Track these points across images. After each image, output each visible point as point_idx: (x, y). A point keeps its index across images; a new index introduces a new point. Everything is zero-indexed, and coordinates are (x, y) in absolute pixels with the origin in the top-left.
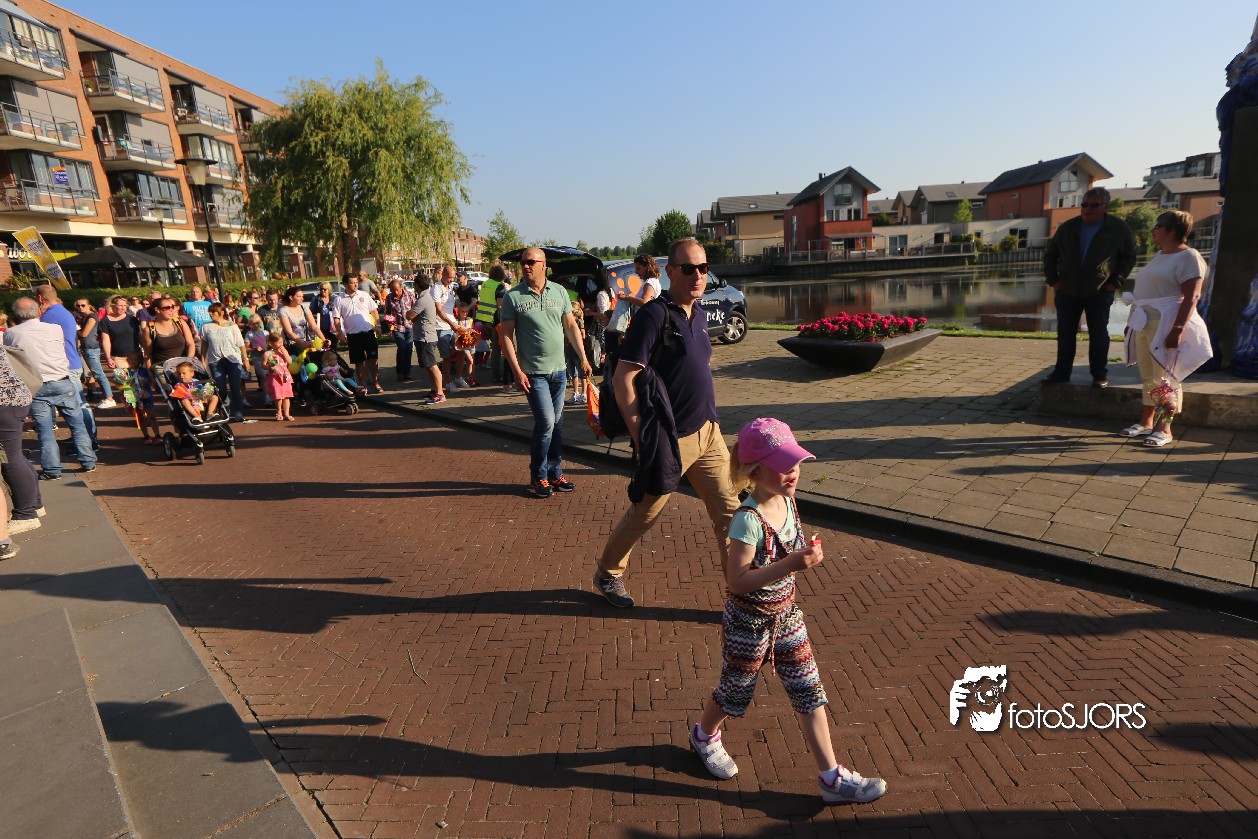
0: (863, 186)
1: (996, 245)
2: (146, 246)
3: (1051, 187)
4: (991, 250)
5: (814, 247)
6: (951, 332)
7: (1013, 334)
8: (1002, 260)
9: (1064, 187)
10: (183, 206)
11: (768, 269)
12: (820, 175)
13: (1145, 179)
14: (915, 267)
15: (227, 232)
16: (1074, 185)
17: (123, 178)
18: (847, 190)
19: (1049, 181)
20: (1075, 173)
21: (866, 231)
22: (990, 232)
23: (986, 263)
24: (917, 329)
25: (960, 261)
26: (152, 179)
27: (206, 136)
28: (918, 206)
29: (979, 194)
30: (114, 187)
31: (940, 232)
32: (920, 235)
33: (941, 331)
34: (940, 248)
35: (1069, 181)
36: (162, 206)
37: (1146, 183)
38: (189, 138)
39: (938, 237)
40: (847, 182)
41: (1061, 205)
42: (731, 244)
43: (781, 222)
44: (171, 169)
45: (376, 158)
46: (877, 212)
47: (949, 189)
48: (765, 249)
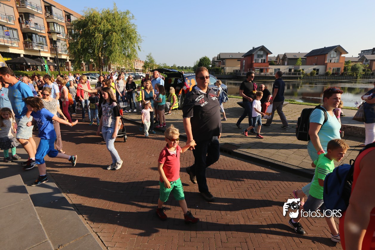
0: (267, 52)
1: (309, 73)
2: (34, 57)
3: (328, 55)
4: (307, 75)
8: (310, 78)
9: (332, 56)
10: (47, 45)
11: (234, 76)
12: (253, 48)
13: (359, 54)
15: (61, 55)
16: (335, 55)
17: (28, 35)
18: (262, 53)
19: (327, 54)
20: (336, 52)
21: (267, 67)
22: (308, 69)
23: (305, 79)
25: (297, 78)
26: (37, 36)
27: (55, 23)
28: (284, 59)
29: (304, 56)
30: (25, 38)
31: (291, 68)
32: (284, 69)
34: (290, 73)
36: (40, 45)
37: (359, 56)
38: (50, 23)
39: (290, 70)
40: (262, 50)
41: (331, 62)
44: (43, 33)
45: (112, 35)
46: (271, 60)
47: (294, 54)
48: (234, 71)
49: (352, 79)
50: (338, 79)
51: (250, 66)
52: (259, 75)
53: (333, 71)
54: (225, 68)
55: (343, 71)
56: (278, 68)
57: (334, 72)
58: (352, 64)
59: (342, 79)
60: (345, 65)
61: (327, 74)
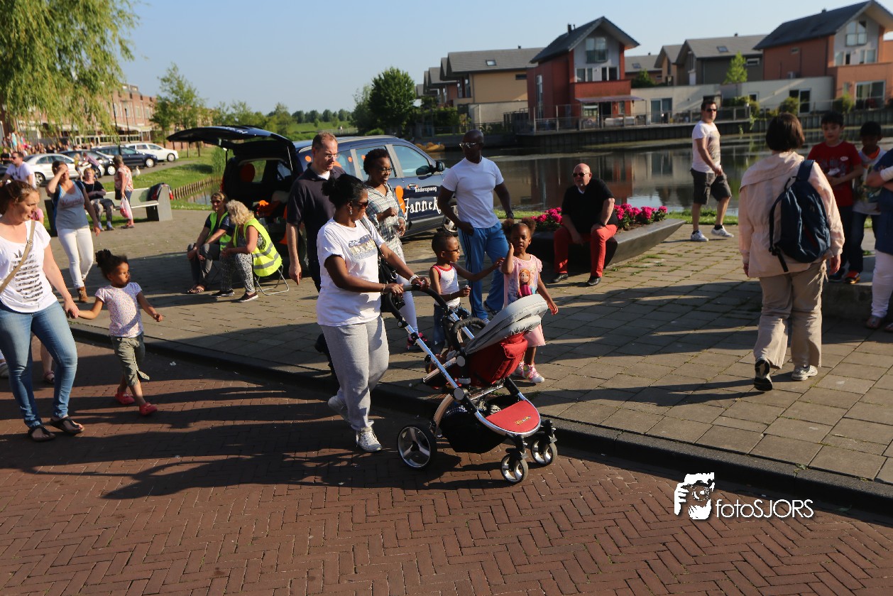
0: (620, 41)
1: (774, 109)
3: (837, 41)
5: (563, 113)
9: (851, 39)
11: (509, 140)
12: (569, 26)
14: (681, 138)
16: (862, 38)
18: (601, 44)
19: (834, 34)
20: (863, 24)
21: (625, 94)
25: (732, 128)
28: (685, 63)
29: (755, 49)
31: (709, 94)
32: (687, 98)
35: (857, 33)
40: (600, 36)
41: (848, 61)
43: (524, 83)
46: (638, 70)
47: (720, 43)
48: (506, 116)
51: (563, 96)
52: (596, 126)
53: (859, 95)
56: (666, 97)
57: (864, 98)
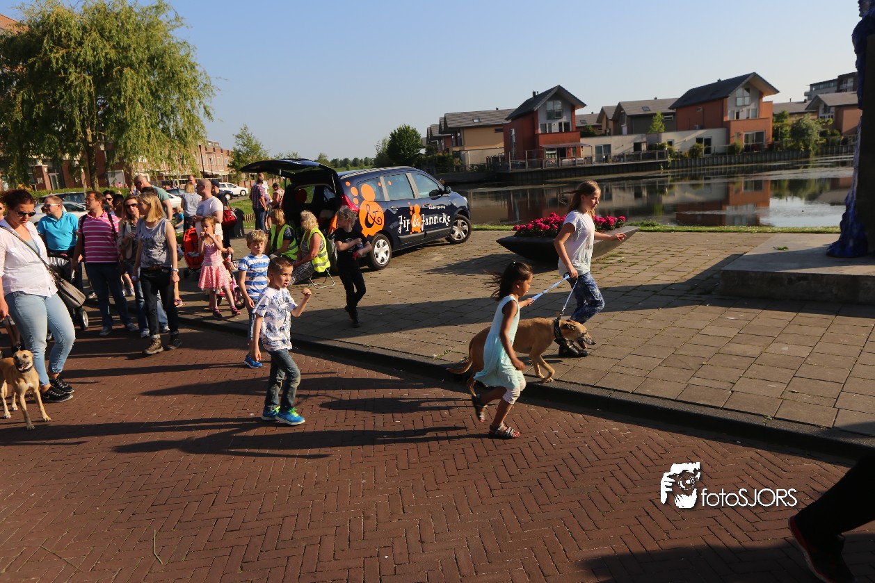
0: (571, 103)
1: (686, 152)
3: (729, 101)
4: (682, 157)
5: (530, 156)
6: (648, 228)
7: (700, 228)
8: (692, 165)
9: (740, 102)
12: (534, 93)
13: (806, 94)
14: (618, 173)
16: (747, 100)
18: (558, 106)
19: (727, 97)
20: (748, 90)
22: (680, 141)
23: (678, 168)
24: (617, 226)
25: (655, 166)
29: (670, 108)
31: (638, 141)
32: (621, 144)
33: (640, 228)
34: (639, 155)
35: (744, 97)
37: (806, 98)
39: (637, 146)
40: (558, 99)
41: (738, 117)
42: (458, 154)
43: (501, 135)
45: (121, 76)
46: (584, 125)
47: (644, 104)
48: (488, 159)
49: (797, 159)
50: (762, 162)
51: (531, 144)
52: (555, 165)
53: (747, 141)
54: (463, 153)
55: (771, 140)
56: (606, 143)
57: (750, 143)
58: (791, 121)
59: (770, 161)
60: (774, 124)
61: (732, 150)
